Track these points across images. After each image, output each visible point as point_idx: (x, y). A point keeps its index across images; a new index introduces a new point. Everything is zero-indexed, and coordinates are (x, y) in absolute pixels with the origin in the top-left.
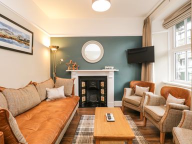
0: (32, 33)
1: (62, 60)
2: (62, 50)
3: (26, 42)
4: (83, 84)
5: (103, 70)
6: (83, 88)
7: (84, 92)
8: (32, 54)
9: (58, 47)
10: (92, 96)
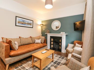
0: (33, 21)
1: (44, 29)
2: (45, 25)
3: (30, 24)
4: (52, 40)
5: (60, 34)
6: (52, 41)
7: (52, 43)
8: (33, 28)
9: (43, 25)
10: (56, 46)
